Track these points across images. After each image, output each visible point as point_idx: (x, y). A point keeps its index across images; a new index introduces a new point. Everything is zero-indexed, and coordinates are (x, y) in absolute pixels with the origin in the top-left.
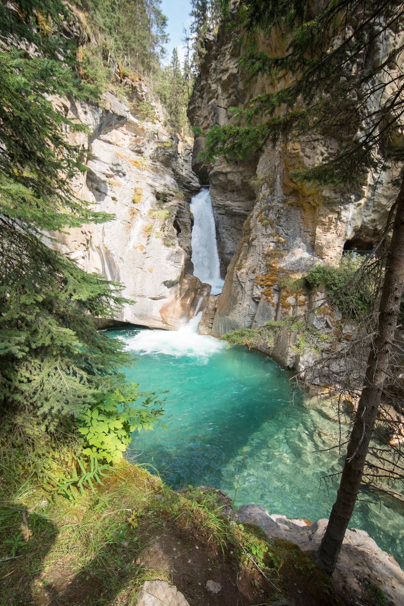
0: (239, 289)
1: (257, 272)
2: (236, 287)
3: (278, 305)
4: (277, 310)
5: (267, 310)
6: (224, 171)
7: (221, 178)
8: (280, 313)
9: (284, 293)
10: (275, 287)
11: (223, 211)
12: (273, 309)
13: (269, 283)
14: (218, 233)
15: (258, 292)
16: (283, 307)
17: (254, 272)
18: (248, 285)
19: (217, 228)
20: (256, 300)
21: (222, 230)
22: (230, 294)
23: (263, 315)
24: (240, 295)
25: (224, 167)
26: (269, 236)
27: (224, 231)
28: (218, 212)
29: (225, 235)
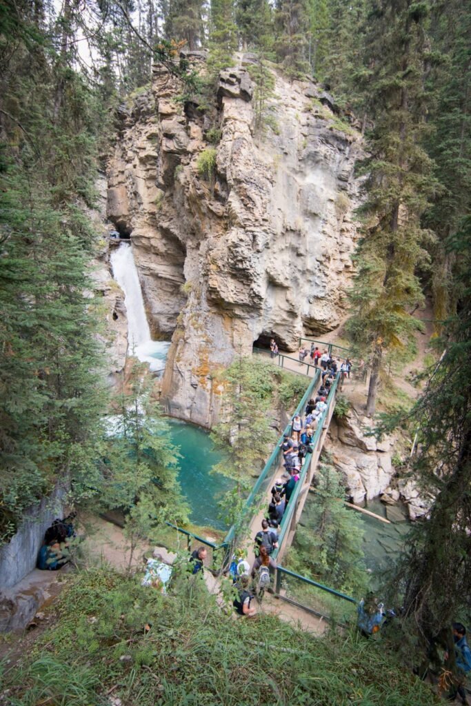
0: (180, 377)
1: (193, 364)
2: (177, 375)
3: (211, 390)
4: (211, 394)
5: (204, 394)
6: (146, 235)
7: (144, 241)
8: (213, 398)
9: (215, 383)
10: (208, 376)
11: (148, 273)
12: (208, 394)
13: (203, 374)
14: (144, 293)
15: (195, 380)
16: (215, 393)
17: (190, 365)
18: (187, 375)
19: (142, 288)
20: (194, 386)
21: (147, 291)
22: (172, 381)
23: (201, 398)
24: (181, 382)
25: (146, 232)
26: (200, 336)
27: (150, 291)
28: (143, 272)
29: (151, 295)
